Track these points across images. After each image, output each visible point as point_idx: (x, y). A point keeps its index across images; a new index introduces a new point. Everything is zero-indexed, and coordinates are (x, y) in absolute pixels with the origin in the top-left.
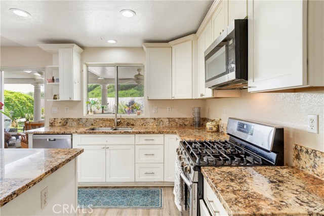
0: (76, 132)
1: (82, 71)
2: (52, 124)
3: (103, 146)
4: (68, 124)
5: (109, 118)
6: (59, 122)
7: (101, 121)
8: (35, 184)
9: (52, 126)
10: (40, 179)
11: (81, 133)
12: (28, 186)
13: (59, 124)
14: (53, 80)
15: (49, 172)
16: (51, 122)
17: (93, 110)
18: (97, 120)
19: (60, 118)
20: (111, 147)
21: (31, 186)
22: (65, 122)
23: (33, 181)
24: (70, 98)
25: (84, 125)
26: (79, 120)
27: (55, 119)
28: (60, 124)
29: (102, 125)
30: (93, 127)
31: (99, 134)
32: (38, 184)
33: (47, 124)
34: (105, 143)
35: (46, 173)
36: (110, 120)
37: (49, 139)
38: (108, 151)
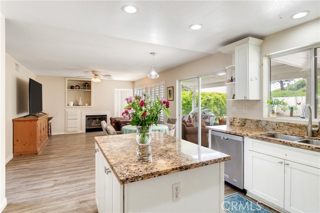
0: (247, 135)
1: (261, 65)
2: (231, 123)
3: (280, 160)
4: (246, 125)
5: (298, 123)
6: (238, 121)
7: (287, 127)
8: (160, 175)
9: (232, 125)
10: (166, 173)
11: (252, 137)
12: (153, 175)
13: (237, 124)
14: (232, 80)
15: (177, 169)
16: (231, 121)
17: (276, 111)
18: (281, 125)
19: (238, 118)
20: (292, 165)
21: (156, 175)
22: (244, 123)
23: (158, 172)
24: (245, 97)
25: (263, 129)
26: (257, 121)
27: (234, 118)
28: (239, 124)
29: (287, 132)
30: (273, 132)
31: (274, 142)
32: (163, 176)
33: (228, 123)
34: (283, 156)
35: (173, 169)
36: (300, 127)
37: (223, 138)
38: (288, 169)
